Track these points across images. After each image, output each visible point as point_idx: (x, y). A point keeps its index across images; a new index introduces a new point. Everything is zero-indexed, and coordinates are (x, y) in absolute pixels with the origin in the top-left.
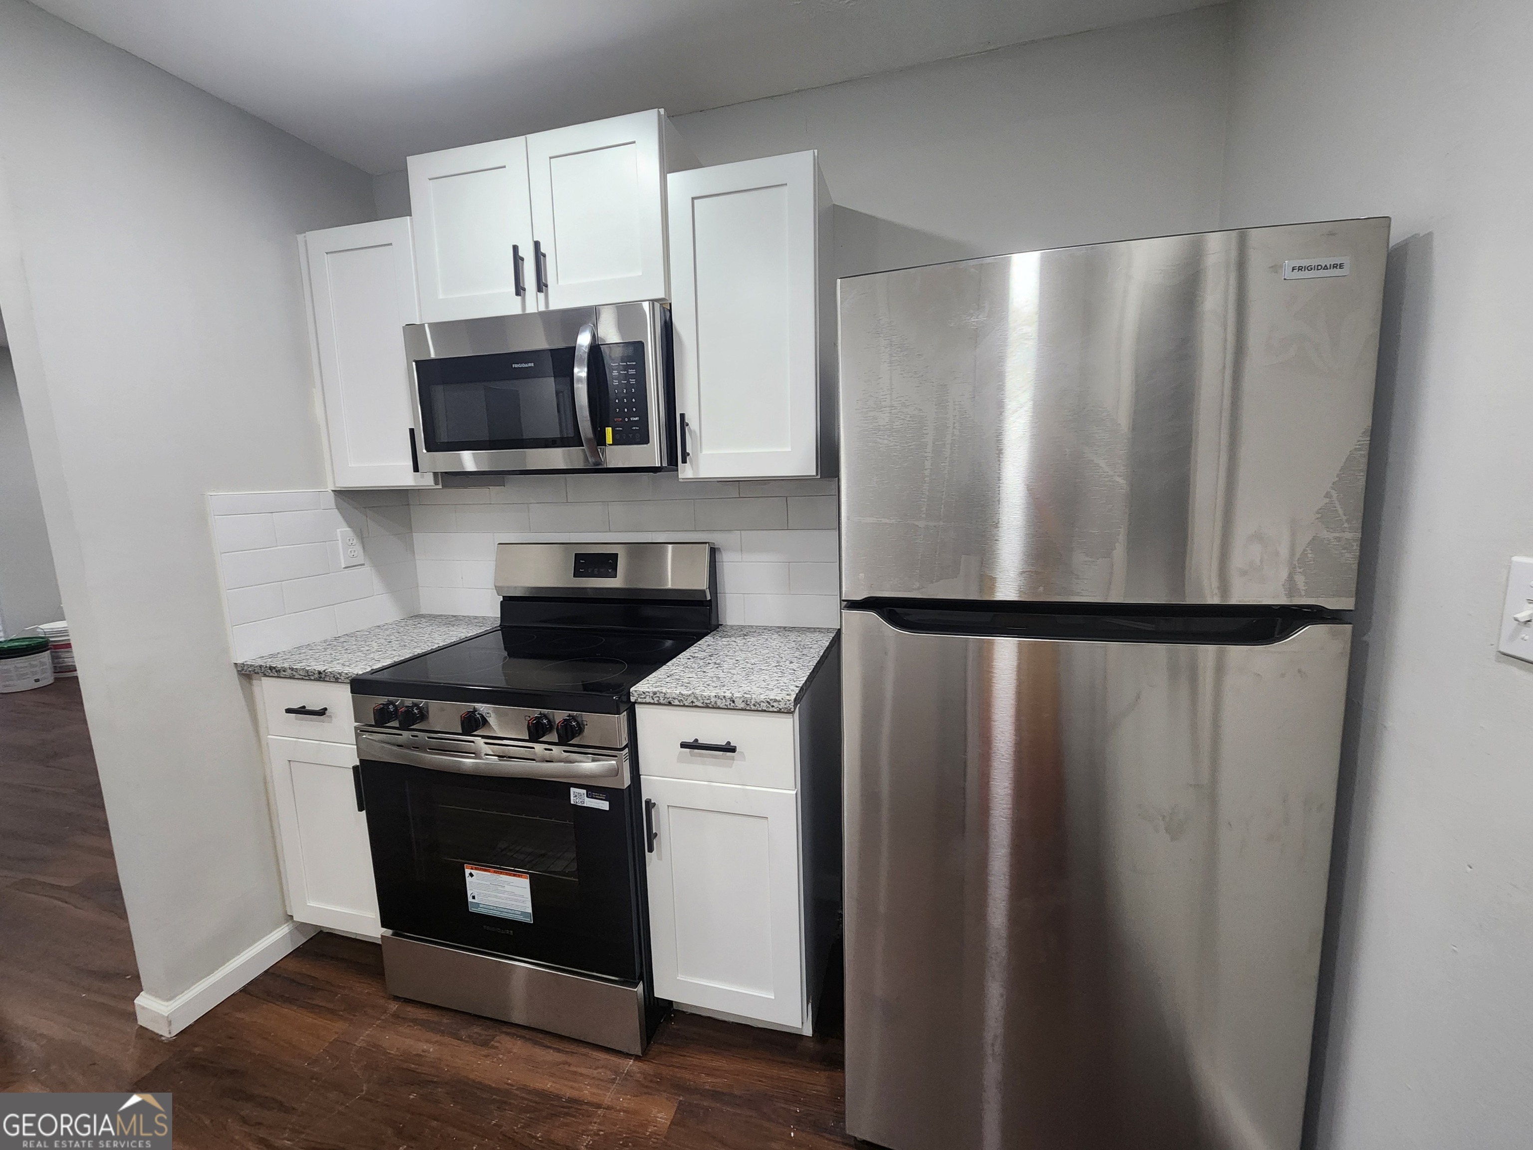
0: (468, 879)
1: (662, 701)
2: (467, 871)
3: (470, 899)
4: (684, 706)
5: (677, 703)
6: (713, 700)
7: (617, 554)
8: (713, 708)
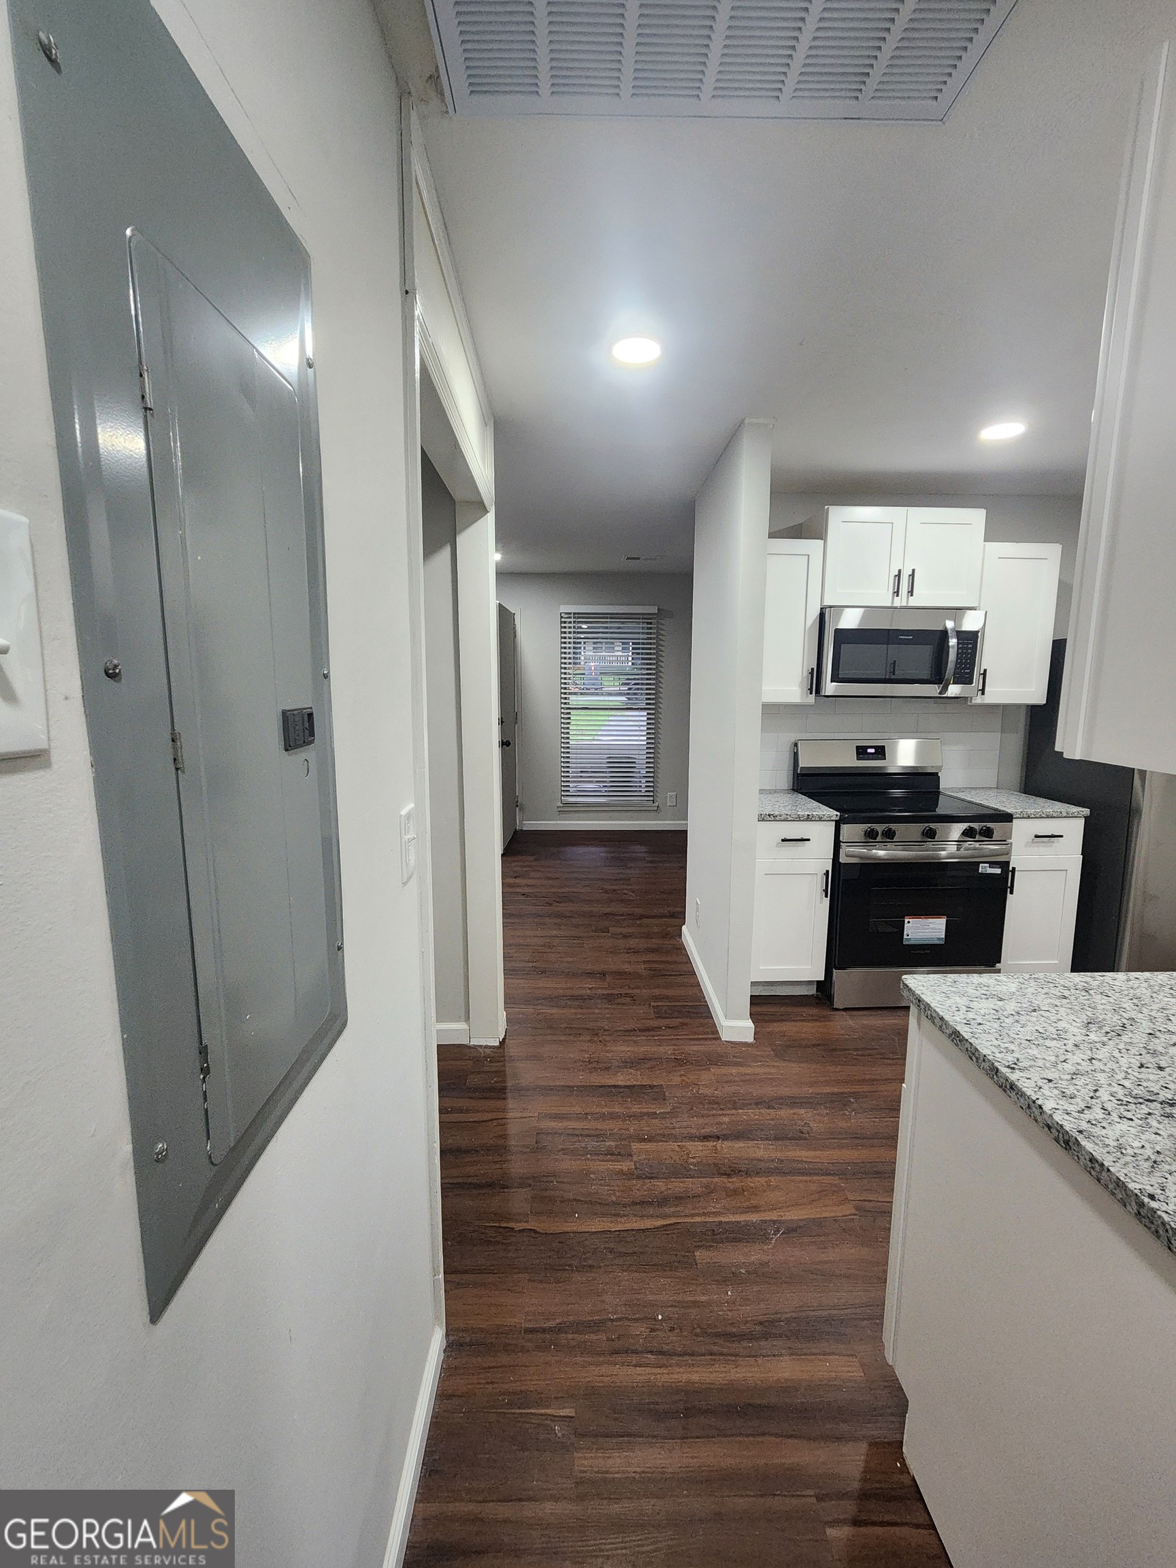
0: (906, 925)
1: (1025, 816)
2: (906, 920)
3: (905, 937)
4: (1036, 818)
5: (1033, 816)
6: (1051, 813)
7: (884, 746)
8: (1051, 817)
